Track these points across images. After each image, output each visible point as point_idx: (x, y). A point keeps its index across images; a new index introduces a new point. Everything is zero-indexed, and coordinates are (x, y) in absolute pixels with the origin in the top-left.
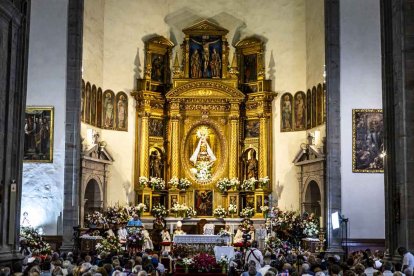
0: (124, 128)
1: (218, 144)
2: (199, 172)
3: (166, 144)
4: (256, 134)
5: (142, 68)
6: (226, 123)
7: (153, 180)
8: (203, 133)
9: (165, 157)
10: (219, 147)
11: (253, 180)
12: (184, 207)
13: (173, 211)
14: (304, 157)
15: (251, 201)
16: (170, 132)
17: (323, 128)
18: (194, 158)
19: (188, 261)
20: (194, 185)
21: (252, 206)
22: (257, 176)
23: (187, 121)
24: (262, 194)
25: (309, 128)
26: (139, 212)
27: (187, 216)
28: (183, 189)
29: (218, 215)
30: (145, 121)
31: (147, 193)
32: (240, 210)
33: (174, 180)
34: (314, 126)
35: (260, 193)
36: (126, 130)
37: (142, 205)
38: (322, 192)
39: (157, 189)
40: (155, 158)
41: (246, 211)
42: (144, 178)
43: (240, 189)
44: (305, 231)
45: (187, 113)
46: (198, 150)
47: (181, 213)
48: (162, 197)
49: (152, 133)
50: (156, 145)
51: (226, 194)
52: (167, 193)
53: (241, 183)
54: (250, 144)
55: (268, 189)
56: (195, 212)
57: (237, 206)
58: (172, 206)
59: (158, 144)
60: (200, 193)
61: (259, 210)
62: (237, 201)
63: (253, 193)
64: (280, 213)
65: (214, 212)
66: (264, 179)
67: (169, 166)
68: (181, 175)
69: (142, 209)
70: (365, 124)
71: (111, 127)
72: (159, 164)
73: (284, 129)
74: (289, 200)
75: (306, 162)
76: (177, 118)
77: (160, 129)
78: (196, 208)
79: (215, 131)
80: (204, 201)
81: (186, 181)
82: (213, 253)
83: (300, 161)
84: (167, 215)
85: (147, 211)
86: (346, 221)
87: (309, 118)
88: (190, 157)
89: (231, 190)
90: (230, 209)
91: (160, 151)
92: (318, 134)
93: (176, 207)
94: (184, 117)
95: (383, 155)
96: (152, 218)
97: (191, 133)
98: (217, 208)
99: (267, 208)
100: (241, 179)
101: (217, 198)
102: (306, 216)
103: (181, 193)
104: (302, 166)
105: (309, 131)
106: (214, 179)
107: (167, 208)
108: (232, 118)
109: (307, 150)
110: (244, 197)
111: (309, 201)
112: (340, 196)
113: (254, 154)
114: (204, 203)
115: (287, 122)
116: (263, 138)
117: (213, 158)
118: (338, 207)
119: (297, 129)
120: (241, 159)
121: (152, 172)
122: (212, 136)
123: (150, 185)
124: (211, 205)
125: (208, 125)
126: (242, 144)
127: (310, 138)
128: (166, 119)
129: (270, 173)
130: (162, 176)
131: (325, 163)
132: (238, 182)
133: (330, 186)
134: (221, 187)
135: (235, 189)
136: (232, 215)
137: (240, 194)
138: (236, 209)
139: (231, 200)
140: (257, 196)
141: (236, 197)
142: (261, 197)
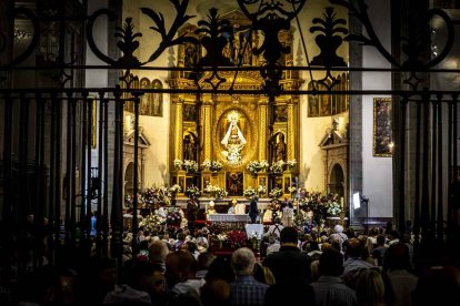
0: (159, 113)
1: (248, 127)
2: (230, 155)
3: (199, 128)
4: (284, 119)
5: (176, 56)
6: (256, 109)
7: (187, 163)
8: (233, 117)
9: (198, 141)
10: (249, 131)
11: (281, 163)
12: (217, 188)
13: (206, 192)
14: (329, 141)
16: (202, 117)
17: (346, 114)
18: (225, 141)
19: (222, 237)
20: (226, 167)
21: (280, 186)
22: (285, 159)
23: (218, 106)
24: (290, 176)
25: (334, 114)
26: (174, 193)
27: (219, 196)
28: (215, 171)
29: (247, 196)
30: (179, 107)
31: (182, 174)
32: (269, 191)
33: (207, 162)
34: (339, 112)
35: (287, 174)
36: (161, 116)
37: (177, 186)
38: (345, 174)
39: (191, 171)
40: (189, 142)
41: (275, 192)
42: (178, 161)
43: (268, 170)
44: (329, 211)
45: (219, 99)
46: (229, 133)
47: (213, 193)
48: (195, 178)
49: (185, 118)
50: (189, 129)
51: (256, 175)
52: (200, 175)
53: (271, 165)
54: (279, 128)
55: (296, 171)
57: (266, 187)
58: (205, 187)
59: (192, 128)
61: (287, 191)
62: (267, 182)
63: (282, 175)
64: (307, 193)
65: (245, 193)
66: (292, 161)
67: (202, 149)
68: (214, 157)
69: (177, 190)
70: (385, 112)
71: (147, 113)
72: (193, 148)
73: (311, 115)
74: (315, 182)
75: (331, 146)
76: (209, 104)
77: (193, 114)
78: (228, 189)
79: (245, 116)
81: (217, 163)
82: (244, 230)
83: (326, 144)
84: (200, 196)
85: (182, 192)
86: (366, 201)
87: (334, 105)
88: (221, 140)
89: (261, 172)
90: (259, 190)
91: (193, 134)
92: (342, 120)
93: (209, 189)
94: (216, 103)
95: (391, 145)
97: (222, 117)
98: (248, 189)
99: (294, 189)
100: (270, 162)
101: (248, 179)
102: (330, 197)
103: (214, 175)
104: (327, 150)
105: (335, 117)
106: (244, 161)
107: (200, 189)
108: (262, 104)
109: (332, 136)
110: (273, 179)
111: (334, 183)
112: (361, 178)
113: (282, 138)
114: (235, 184)
115: (314, 108)
116: (291, 123)
117: (244, 141)
118: (359, 189)
119: (324, 115)
120: (270, 142)
121: (186, 156)
122: (243, 120)
123: (184, 167)
125: (239, 110)
126: (271, 128)
127: (335, 123)
128: (199, 104)
129: (297, 156)
130: (195, 159)
131: (348, 147)
132: (267, 165)
133: (352, 169)
134: (252, 169)
135: (265, 172)
136: (262, 195)
137: (269, 175)
138: (265, 190)
139: (260, 181)
140: (285, 178)
141: (265, 179)
142: (289, 178)
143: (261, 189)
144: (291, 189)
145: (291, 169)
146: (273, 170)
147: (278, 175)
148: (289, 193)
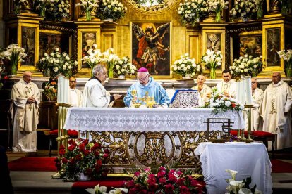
12: (111, 56)
13: (87, 65)
15: (251, 43)
20: (133, 13)
24: (280, 25)
27: (116, 76)
28: (108, 19)
29: (181, 72)
31: (29, 23)
32: (228, 63)
35: (275, 23)
43: (226, 17)
51: (199, 29)
52: (75, 27)
56: (133, 68)
57: (222, 53)
58: (85, 53)
60: (143, 29)
61: (273, 59)
62: (223, 43)
63: (259, 26)
65: (173, 67)
80: (151, 45)
81: (113, 3)
84: (74, 72)
89: (209, 20)
90: (207, 60)
93: (93, 57)
96: (42, 78)
98: (180, 58)
99: (291, 53)
101: (179, 37)
103: (104, 27)
107: (74, 58)
110: (235, 37)
123: (34, 7)
124: (167, 54)
132: (224, 4)
134: (189, 14)
135: (218, 19)
136: (213, 72)
137: (228, 28)
138: (221, 60)
139: (209, 40)
140: (269, 31)
141: (218, 35)
142: (278, 30)
143: (210, 57)
144: (284, 55)
145: (284, 8)
146: (238, 15)
147: (248, 27)
148: (278, 64)
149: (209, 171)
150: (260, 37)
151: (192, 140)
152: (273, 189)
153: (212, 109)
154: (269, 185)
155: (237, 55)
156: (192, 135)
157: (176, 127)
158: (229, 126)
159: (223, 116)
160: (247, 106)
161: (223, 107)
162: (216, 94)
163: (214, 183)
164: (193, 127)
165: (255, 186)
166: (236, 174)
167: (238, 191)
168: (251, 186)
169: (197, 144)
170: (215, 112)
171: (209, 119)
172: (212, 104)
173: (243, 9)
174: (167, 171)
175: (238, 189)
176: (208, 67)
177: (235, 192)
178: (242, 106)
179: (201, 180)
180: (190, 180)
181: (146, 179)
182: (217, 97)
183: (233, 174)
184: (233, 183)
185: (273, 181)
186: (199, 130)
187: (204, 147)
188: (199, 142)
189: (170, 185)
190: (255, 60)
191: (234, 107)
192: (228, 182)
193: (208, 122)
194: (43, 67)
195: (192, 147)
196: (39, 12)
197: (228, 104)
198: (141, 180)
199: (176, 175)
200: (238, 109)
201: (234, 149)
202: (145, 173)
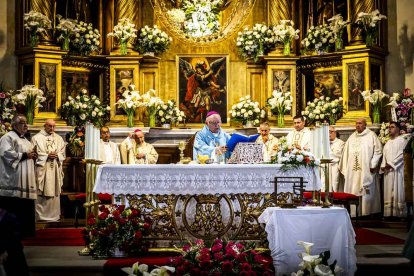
2: (189, 17)
7: (66, 24)
12: (151, 100)
13: (121, 111)
15: (329, 82)
20: (180, 44)
24: (365, 59)
27: (159, 124)
28: (148, 53)
29: (241, 119)
31: (49, 57)
32: (300, 107)
33: (125, 27)
35: (357, 55)
37: (34, 90)
42: (37, 17)
43: (297, 48)
47: (143, 115)
51: (262, 64)
52: (106, 62)
56: (181, 115)
57: (292, 94)
58: (120, 96)
60: (193, 65)
61: (356, 102)
62: (293, 82)
63: (338, 60)
65: (231, 112)
69: (31, 100)
78: (185, 102)
80: (203, 85)
81: (155, 32)
84: (106, 119)
89: (276, 53)
90: (273, 103)
93: (130, 100)
96: (65, 128)
98: (239, 102)
99: (379, 94)
103: (144, 63)
107: (106, 101)
110: (308, 74)
123: (55, 37)
130: (93, 20)
132: (294, 33)
134: (250, 46)
135: (287, 52)
136: (280, 118)
137: (299, 63)
138: (290, 104)
139: (275, 79)
140: (350, 66)
141: (287, 72)
142: (361, 65)
143: (277, 99)
144: (369, 96)
145: (369, 37)
146: (312, 47)
147: (325, 61)
148: (362, 107)
149: (277, 244)
150: (339, 73)
151: (255, 205)
152: (358, 265)
153: (280, 165)
154: (352, 260)
155: (311, 98)
156: (255, 198)
157: (235, 188)
158: (302, 186)
159: (294, 173)
160: (323, 161)
161: (294, 162)
162: (284, 146)
163: (282, 259)
164: (257, 188)
165: (335, 262)
166: (311, 247)
167: (313, 269)
168: (330, 261)
169: (261, 209)
170: (284, 169)
171: (276, 178)
172: (281, 159)
173: (318, 39)
174: (224, 244)
175: (313, 265)
176: (275, 112)
177: (309, 270)
178: (318, 161)
179: (267, 254)
180: (254, 255)
181: (198, 255)
182: (286, 150)
183: (307, 248)
184: (308, 258)
185: (357, 255)
186: (264, 192)
187: (271, 213)
188: (264, 207)
189: (228, 262)
190: (333, 104)
191: (307, 162)
192: (301, 257)
193: (276, 182)
194: (67, 114)
195: (256, 213)
196: (60, 44)
197: (300, 158)
198: (191, 256)
199: (235, 249)
200: (313, 165)
201: (309, 216)
202: (197, 247)
